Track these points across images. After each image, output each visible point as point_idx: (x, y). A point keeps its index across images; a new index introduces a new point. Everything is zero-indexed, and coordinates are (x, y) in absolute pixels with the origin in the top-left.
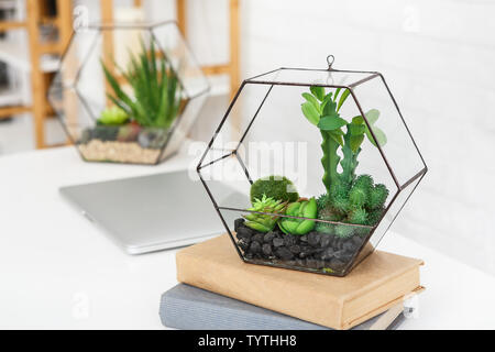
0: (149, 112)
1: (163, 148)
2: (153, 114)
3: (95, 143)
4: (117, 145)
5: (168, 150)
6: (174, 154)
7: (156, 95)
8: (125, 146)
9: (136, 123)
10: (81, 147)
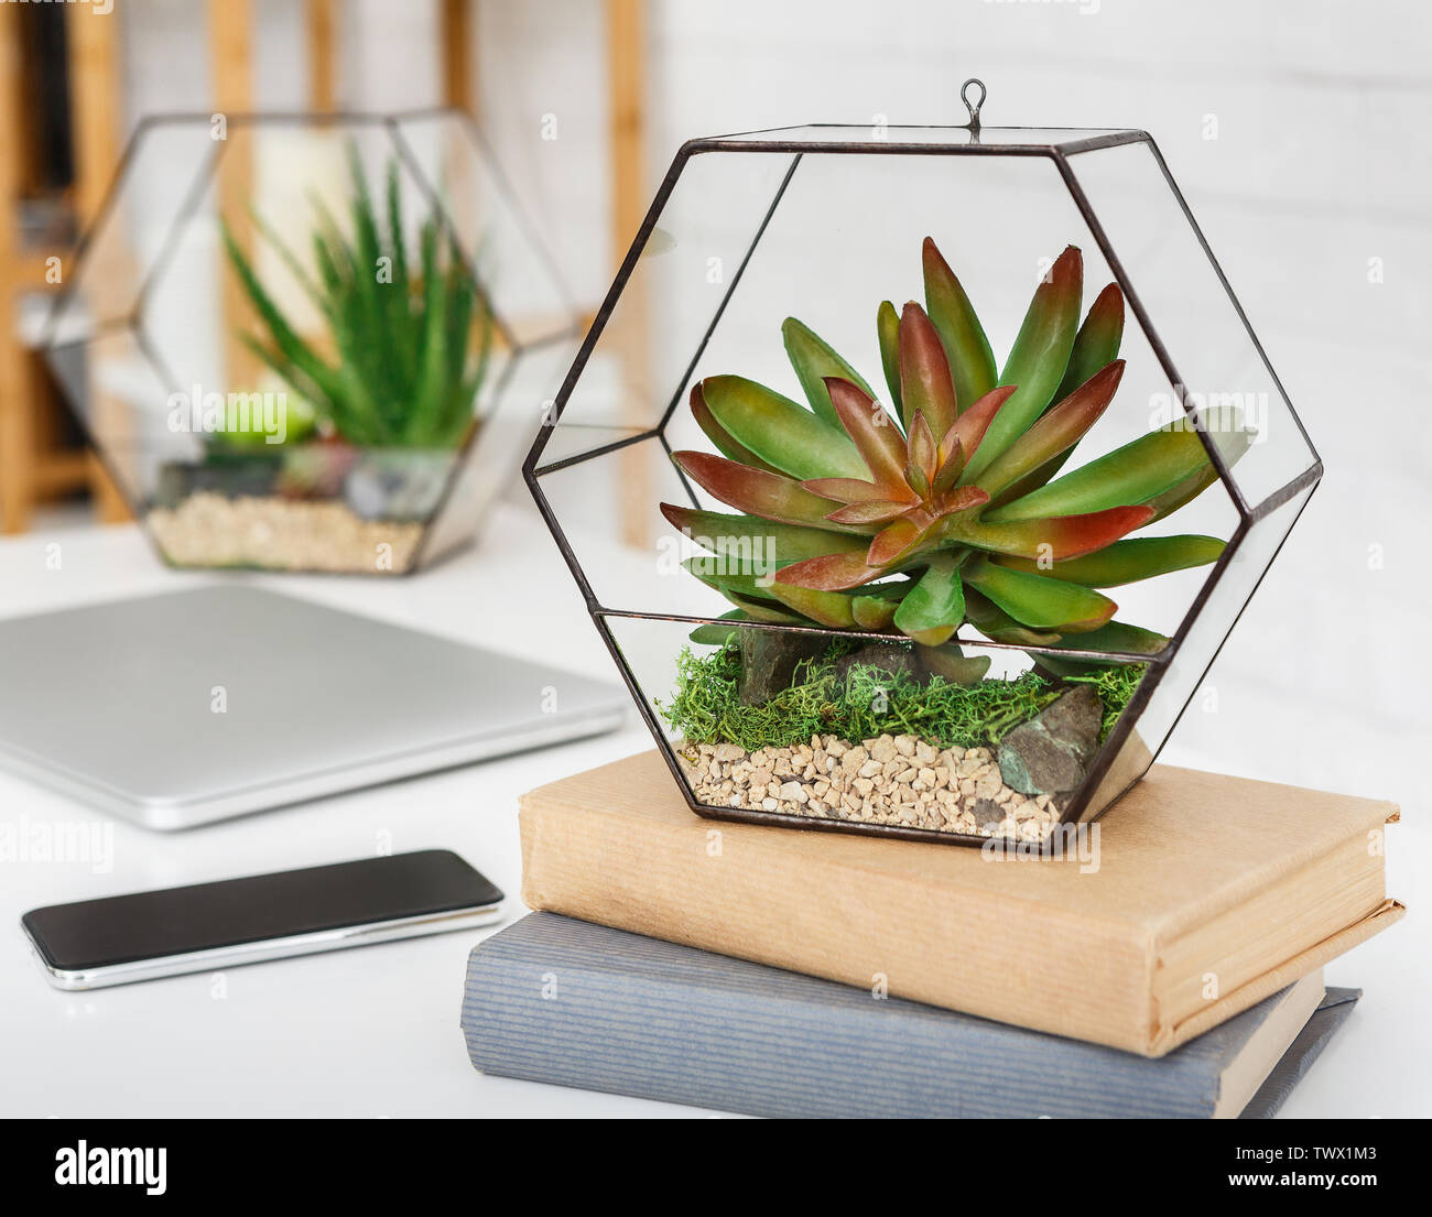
0: (381, 403)
1: (429, 521)
2: (396, 408)
3: (206, 507)
4: (276, 510)
5: (444, 533)
6: (463, 547)
7: (406, 348)
8: (303, 514)
9: (340, 438)
10: (158, 521)
